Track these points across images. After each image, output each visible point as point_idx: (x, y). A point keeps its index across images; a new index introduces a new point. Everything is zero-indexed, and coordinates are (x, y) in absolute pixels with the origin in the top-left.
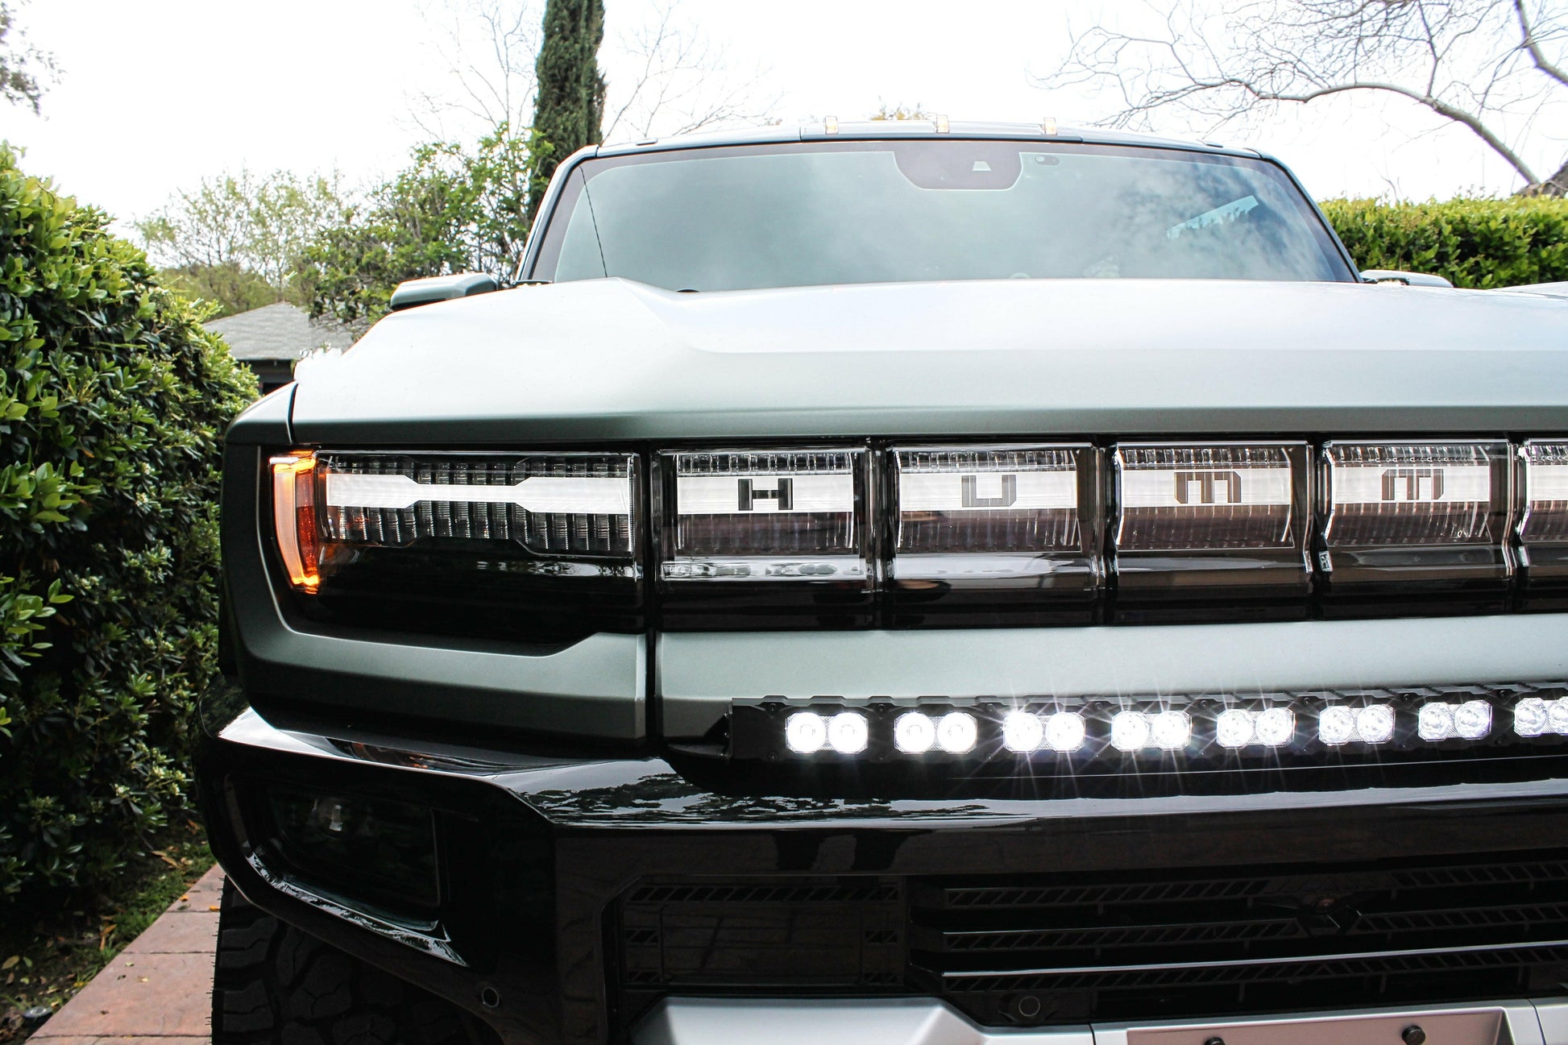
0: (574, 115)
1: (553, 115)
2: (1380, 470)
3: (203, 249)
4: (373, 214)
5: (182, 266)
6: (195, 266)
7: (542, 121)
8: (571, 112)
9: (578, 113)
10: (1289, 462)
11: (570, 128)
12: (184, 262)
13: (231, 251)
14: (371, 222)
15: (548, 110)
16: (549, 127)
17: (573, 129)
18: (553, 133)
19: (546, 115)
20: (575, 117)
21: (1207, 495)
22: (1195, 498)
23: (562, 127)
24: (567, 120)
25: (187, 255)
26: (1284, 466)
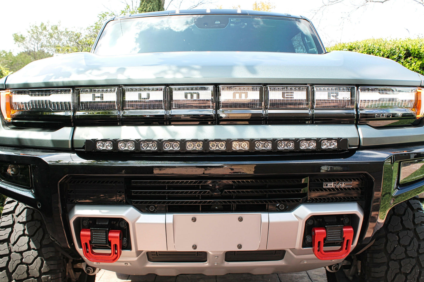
0: (153, 3)
1: (146, 3)
3: (33, 46)
4: (86, 36)
5: (26, 52)
6: (30, 52)
7: (142, 5)
8: (152, 2)
9: (154, 3)
11: (152, 8)
12: (26, 50)
13: (42, 47)
14: (86, 38)
15: (144, 1)
16: (145, 7)
17: (153, 8)
18: (146, 9)
19: (143, 3)
20: (153, 4)
23: (149, 7)
24: (151, 5)
25: (27, 48)
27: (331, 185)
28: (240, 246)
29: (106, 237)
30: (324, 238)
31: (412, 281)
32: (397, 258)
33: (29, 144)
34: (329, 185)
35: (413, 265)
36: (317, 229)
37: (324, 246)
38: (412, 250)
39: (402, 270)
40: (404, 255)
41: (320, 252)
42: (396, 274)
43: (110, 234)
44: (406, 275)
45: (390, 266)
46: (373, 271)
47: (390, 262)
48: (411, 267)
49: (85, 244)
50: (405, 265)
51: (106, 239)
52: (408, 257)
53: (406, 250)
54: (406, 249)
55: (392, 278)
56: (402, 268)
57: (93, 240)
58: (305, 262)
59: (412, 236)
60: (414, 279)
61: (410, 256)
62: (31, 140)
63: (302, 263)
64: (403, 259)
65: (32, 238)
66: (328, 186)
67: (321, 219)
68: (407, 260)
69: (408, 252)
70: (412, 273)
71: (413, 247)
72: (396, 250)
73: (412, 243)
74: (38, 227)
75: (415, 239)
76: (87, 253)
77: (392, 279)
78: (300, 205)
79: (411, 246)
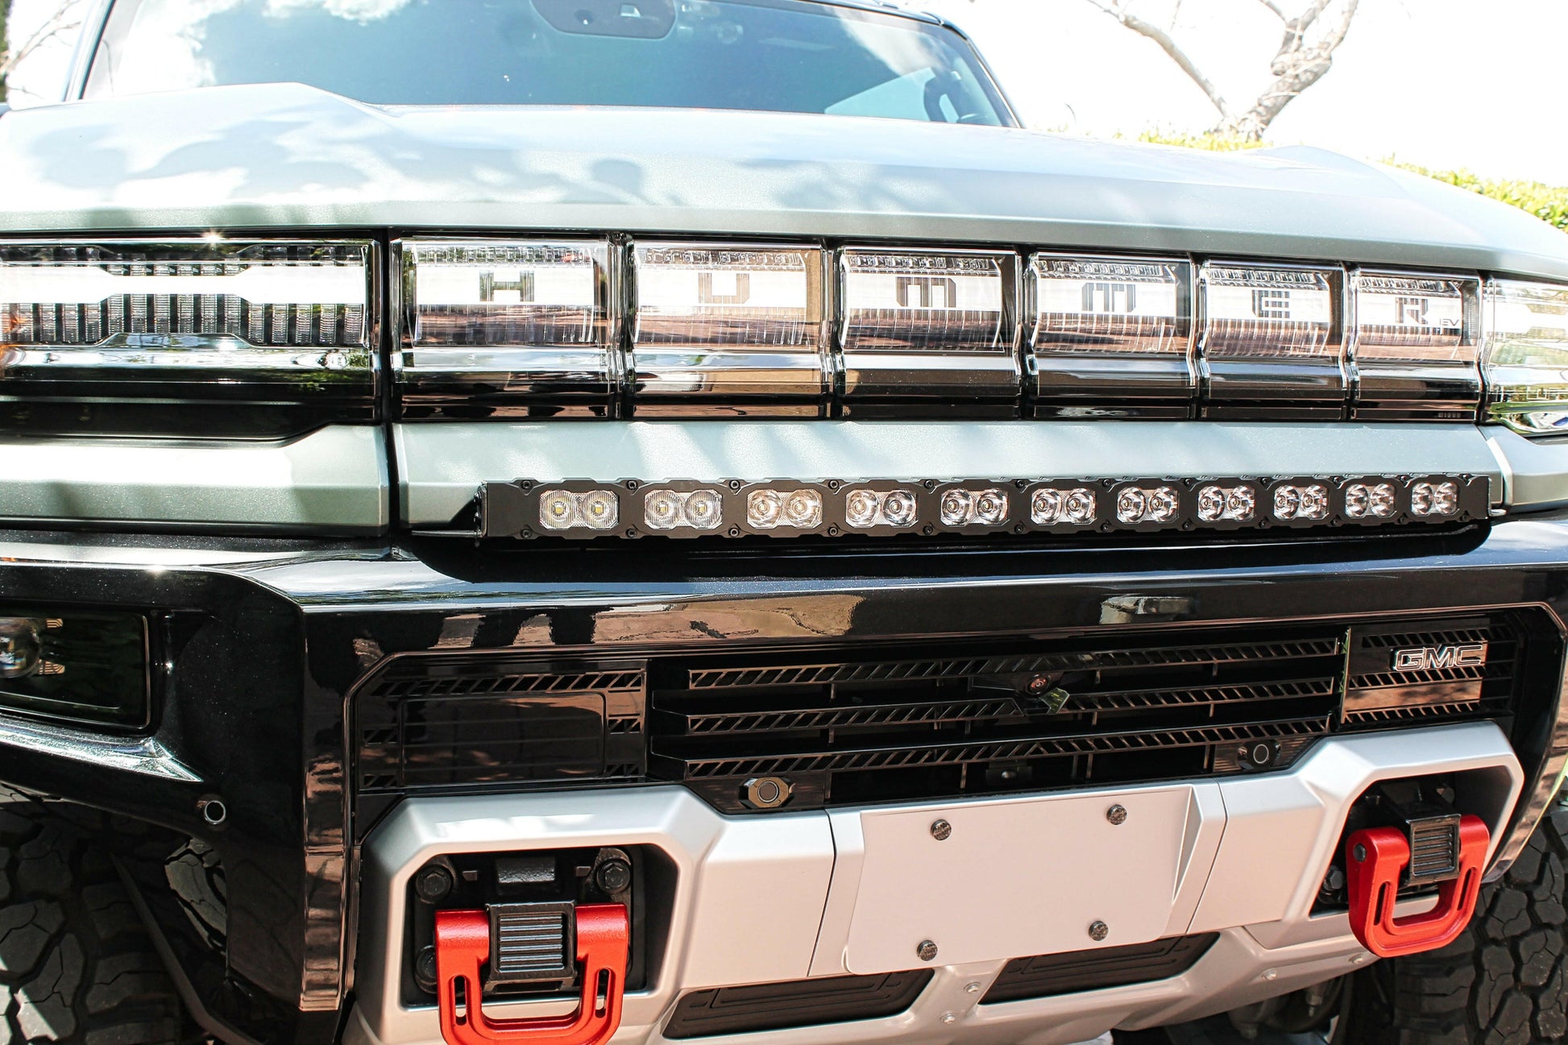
2: (1083, 282)
10: (999, 271)
21: (925, 299)
22: (914, 303)
26: (995, 275)
27: (1420, 659)
28: (1097, 930)
29: (565, 942)
30: (1401, 866)
31: (1552, 1013)
32: (1508, 933)
33: (134, 512)
34: (1413, 660)
35: (1557, 954)
36: (1378, 835)
37: (1399, 899)
38: (1549, 898)
39: (1523, 975)
40: (1526, 923)
41: (1380, 924)
42: (1506, 994)
43: (586, 927)
44: (1534, 993)
45: (1486, 967)
46: (1427, 990)
47: (1486, 951)
48: (1551, 962)
49: (453, 983)
50: (1532, 956)
51: (564, 951)
52: (1538, 925)
53: (1531, 902)
54: (1530, 895)
55: (1493, 1008)
56: (1524, 968)
57: (503, 959)
58: (1272, 976)
59: (1543, 849)
60: (1559, 1008)
61: (1545, 921)
62: (145, 493)
63: (1258, 979)
64: (1524, 934)
65: (29, 985)
66: (1410, 663)
67: (1378, 797)
68: (1538, 938)
69: (1538, 907)
70: (1553, 985)
71: (1552, 887)
72: (1500, 904)
73: (1547, 874)
74: (53, 930)
75: (1553, 855)
76: (457, 1027)
77: (1492, 1016)
78: (1324, 744)
79: (1544, 884)
